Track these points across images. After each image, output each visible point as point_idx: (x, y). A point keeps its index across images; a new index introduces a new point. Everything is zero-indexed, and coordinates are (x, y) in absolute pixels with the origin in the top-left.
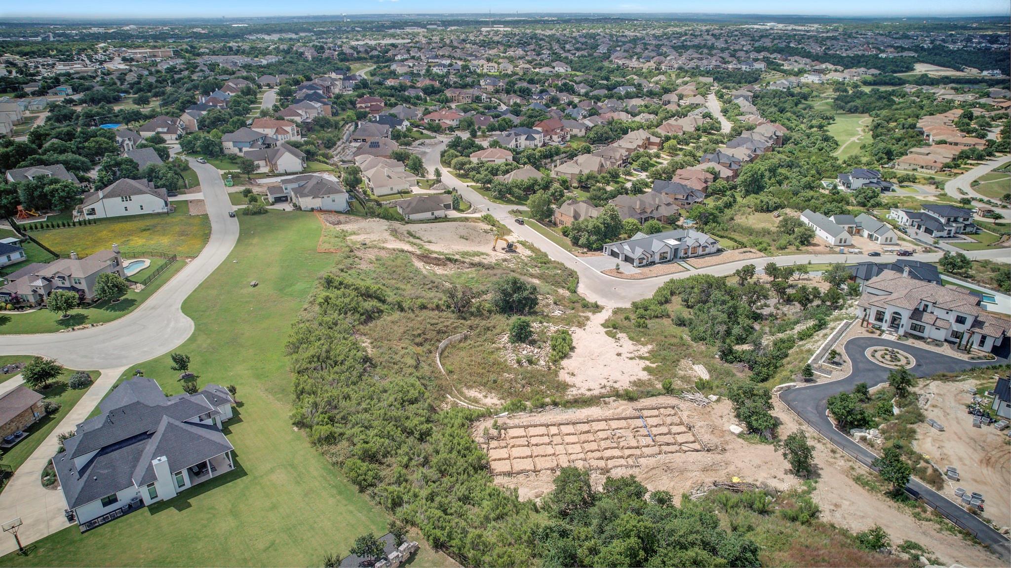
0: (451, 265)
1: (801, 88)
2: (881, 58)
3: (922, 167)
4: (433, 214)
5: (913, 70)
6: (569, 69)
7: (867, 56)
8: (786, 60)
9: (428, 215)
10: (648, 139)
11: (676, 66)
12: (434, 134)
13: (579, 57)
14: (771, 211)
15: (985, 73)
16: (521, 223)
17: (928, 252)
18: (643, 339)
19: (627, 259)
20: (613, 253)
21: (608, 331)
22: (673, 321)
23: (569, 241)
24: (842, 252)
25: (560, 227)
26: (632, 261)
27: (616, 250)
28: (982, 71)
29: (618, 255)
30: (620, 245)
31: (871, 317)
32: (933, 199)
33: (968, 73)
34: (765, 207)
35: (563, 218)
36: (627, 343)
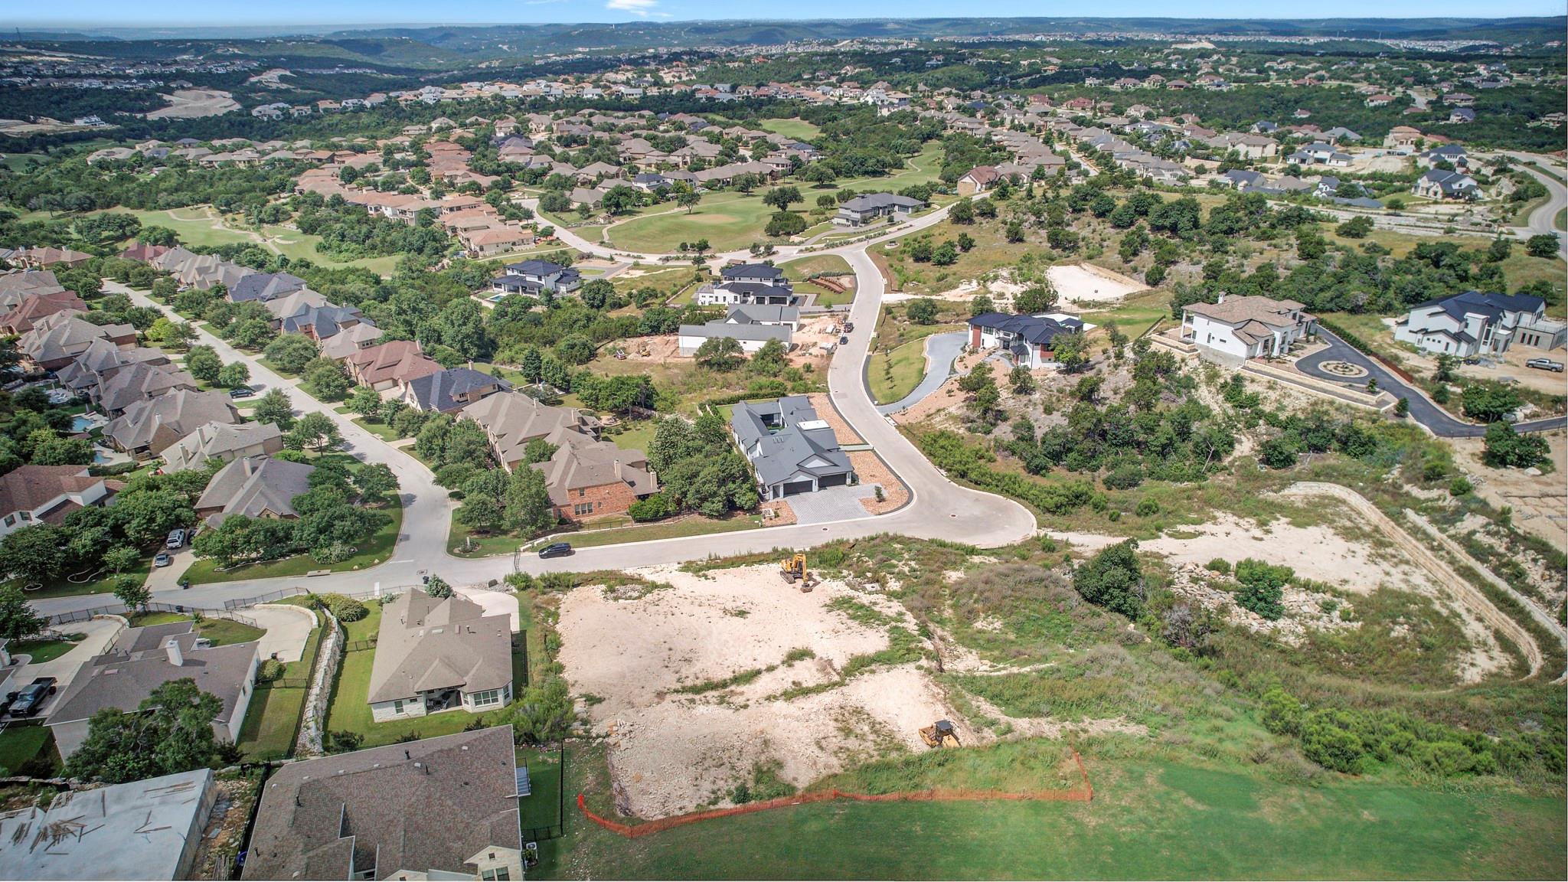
15: (79, 123)
16: (564, 550)
17: (846, 318)
18: (1193, 516)
19: (826, 482)
20: (792, 489)
21: (1171, 536)
22: (1109, 489)
23: (695, 518)
24: (830, 353)
25: (585, 519)
26: (837, 480)
27: (802, 478)
28: (69, 120)
29: (806, 487)
30: (801, 468)
31: (1259, 351)
32: (638, 273)
33: (49, 125)
34: (587, 352)
35: (589, 497)
36: (1208, 527)
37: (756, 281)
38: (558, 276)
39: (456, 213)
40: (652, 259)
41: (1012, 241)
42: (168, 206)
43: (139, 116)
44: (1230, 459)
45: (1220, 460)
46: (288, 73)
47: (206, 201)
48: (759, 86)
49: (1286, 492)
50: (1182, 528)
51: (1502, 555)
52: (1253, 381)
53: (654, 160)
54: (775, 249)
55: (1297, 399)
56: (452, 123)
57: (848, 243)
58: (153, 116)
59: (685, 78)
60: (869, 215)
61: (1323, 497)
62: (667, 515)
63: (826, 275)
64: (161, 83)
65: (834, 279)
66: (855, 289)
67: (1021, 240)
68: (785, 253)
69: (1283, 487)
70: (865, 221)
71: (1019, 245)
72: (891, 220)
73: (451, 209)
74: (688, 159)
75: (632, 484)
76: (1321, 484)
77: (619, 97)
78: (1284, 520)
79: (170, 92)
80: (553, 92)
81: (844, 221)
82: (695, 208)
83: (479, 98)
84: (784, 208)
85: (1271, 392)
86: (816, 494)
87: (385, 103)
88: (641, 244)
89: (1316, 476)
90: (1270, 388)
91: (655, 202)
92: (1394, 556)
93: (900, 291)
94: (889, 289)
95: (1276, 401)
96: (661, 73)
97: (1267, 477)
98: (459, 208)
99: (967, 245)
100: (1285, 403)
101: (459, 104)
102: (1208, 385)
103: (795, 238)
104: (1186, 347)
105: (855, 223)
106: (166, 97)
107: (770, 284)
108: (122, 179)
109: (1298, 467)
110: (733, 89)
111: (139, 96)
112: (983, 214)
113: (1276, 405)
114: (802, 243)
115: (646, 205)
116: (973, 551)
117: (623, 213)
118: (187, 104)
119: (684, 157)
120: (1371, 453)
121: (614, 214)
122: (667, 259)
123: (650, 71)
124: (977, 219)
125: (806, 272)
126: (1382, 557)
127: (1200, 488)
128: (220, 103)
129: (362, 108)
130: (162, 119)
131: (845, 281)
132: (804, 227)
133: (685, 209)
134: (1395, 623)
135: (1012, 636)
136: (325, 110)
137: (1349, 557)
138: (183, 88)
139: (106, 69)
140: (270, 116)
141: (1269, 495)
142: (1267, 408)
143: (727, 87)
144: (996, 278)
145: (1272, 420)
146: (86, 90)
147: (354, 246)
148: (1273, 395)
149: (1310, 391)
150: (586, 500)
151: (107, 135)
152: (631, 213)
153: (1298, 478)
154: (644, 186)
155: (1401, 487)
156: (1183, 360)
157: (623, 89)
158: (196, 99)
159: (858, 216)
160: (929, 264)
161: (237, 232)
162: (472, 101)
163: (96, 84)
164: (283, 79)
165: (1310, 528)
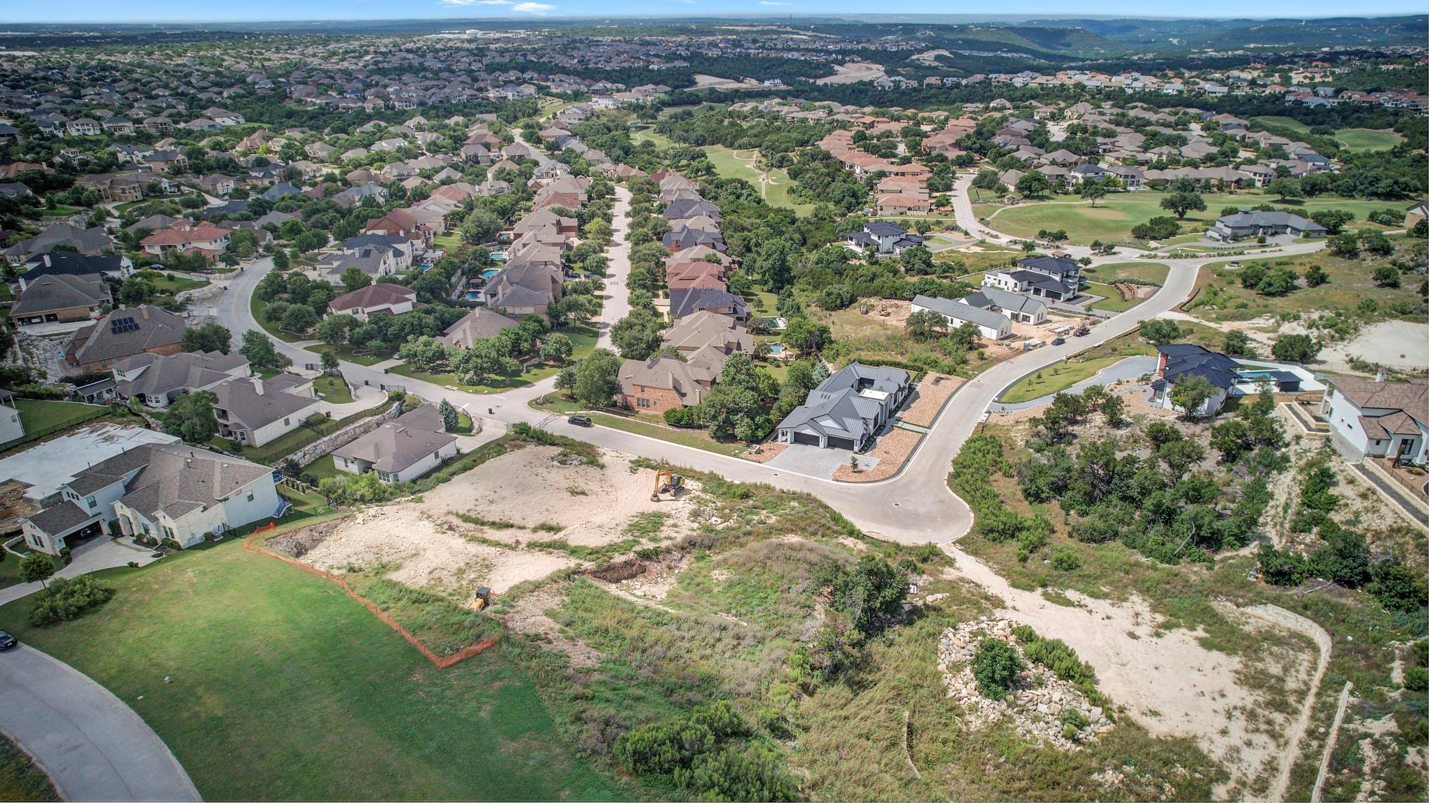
0: (653, 567)
1: (598, 117)
2: (653, 71)
3: (910, 209)
4: (437, 456)
5: (694, 83)
6: (242, 120)
7: (636, 69)
8: (548, 80)
9: (430, 462)
10: (559, 222)
11: (414, 100)
12: (195, 277)
13: (229, 97)
14: (848, 306)
15: (767, 83)
16: (586, 423)
17: (1093, 323)
18: (1105, 590)
19: (833, 442)
20: (800, 439)
21: (1046, 596)
22: (1070, 536)
23: (705, 435)
24: (1027, 349)
25: (643, 411)
26: (847, 444)
27: (809, 431)
28: (761, 81)
29: (813, 441)
30: (813, 421)
31: (1392, 450)
32: (978, 250)
33: (750, 84)
34: (838, 301)
35: (647, 395)
36: (1103, 606)
37: (1045, 273)
38: (898, 239)
39: (899, 177)
40: (1004, 239)
41: (1382, 286)
42: (740, 147)
43: (811, 81)
44: (1228, 554)
45: (1216, 551)
46: (946, 53)
47: (760, 146)
48: (1369, 92)
49: (1249, 610)
50: (1071, 594)
51: (1359, 773)
52: (1351, 482)
53: (1124, 154)
54: (1116, 249)
55: (1382, 517)
56: (1008, 104)
57: (1194, 256)
58: (820, 82)
59: (1317, 80)
60: (1241, 232)
61: (1294, 634)
62: (689, 426)
63: (1132, 282)
64: (840, 57)
65: (1134, 286)
66: (1143, 300)
67: (1395, 285)
68: (1129, 254)
69: (1252, 602)
70: (1235, 238)
71: (1388, 290)
72: (1262, 241)
73: (897, 174)
74: (1164, 158)
75: (683, 395)
76: (1301, 619)
77: (1200, 94)
78: (1200, 632)
79: (841, 63)
80: (1135, 84)
81: (1216, 235)
82: (1099, 202)
83: (1063, 85)
84: (1182, 214)
85: (1359, 500)
86: (821, 450)
87: (980, 83)
88: (1013, 226)
89: (1303, 608)
90: (1364, 496)
91: (1077, 192)
92: (1269, 722)
93: (1187, 311)
94: (1182, 308)
95: (1357, 514)
96: (1292, 74)
97: (1244, 585)
98: (903, 174)
99: (1317, 279)
100: (1363, 518)
101: (1042, 89)
102: (1301, 471)
103: (1153, 244)
104: (1313, 423)
105: (1225, 239)
106: (837, 68)
107: (1057, 278)
108: (733, 124)
109: (1294, 591)
110: (1337, 92)
111: (818, 66)
112: (1374, 250)
113: (1351, 517)
114: (1156, 249)
115: (1066, 193)
116: (853, 533)
117: (1033, 198)
118: (850, 73)
119: (1160, 155)
120: (1408, 611)
121: (1026, 197)
122: (1015, 243)
123: (1280, 71)
124: (1362, 255)
125: (1122, 275)
126: (1252, 716)
127: (1154, 568)
128: (874, 73)
129: (958, 85)
130: (826, 85)
131: (1142, 292)
132: (1173, 234)
133: (1090, 201)
134: (1116, 768)
135: (716, 590)
136: (928, 85)
137: (1208, 697)
138: (853, 61)
139: (818, 45)
140: (883, 87)
141: (1223, 606)
142: (1336, 517)
143: (1330, 91)
144: (1297, 318)
145: (1329, 531)
146: (788, 60)
147: (811, 193)
148: (1358, 504)
149: (1408, 516)
150: (645, 396)
151: (777, 94)
152: (1042, 198)
153: (1276, 601)
154: (1079, 175)
155: (1393, 660)
156: (1298, 438)
157: (1208, 86)
158: (859, 70)
159: (1228, 231)
160: (1253, 292)
161: (757, 171)
162: (1054, 87)
163: (796, 55)
164: (938, 58)
165: (1215, 653)
